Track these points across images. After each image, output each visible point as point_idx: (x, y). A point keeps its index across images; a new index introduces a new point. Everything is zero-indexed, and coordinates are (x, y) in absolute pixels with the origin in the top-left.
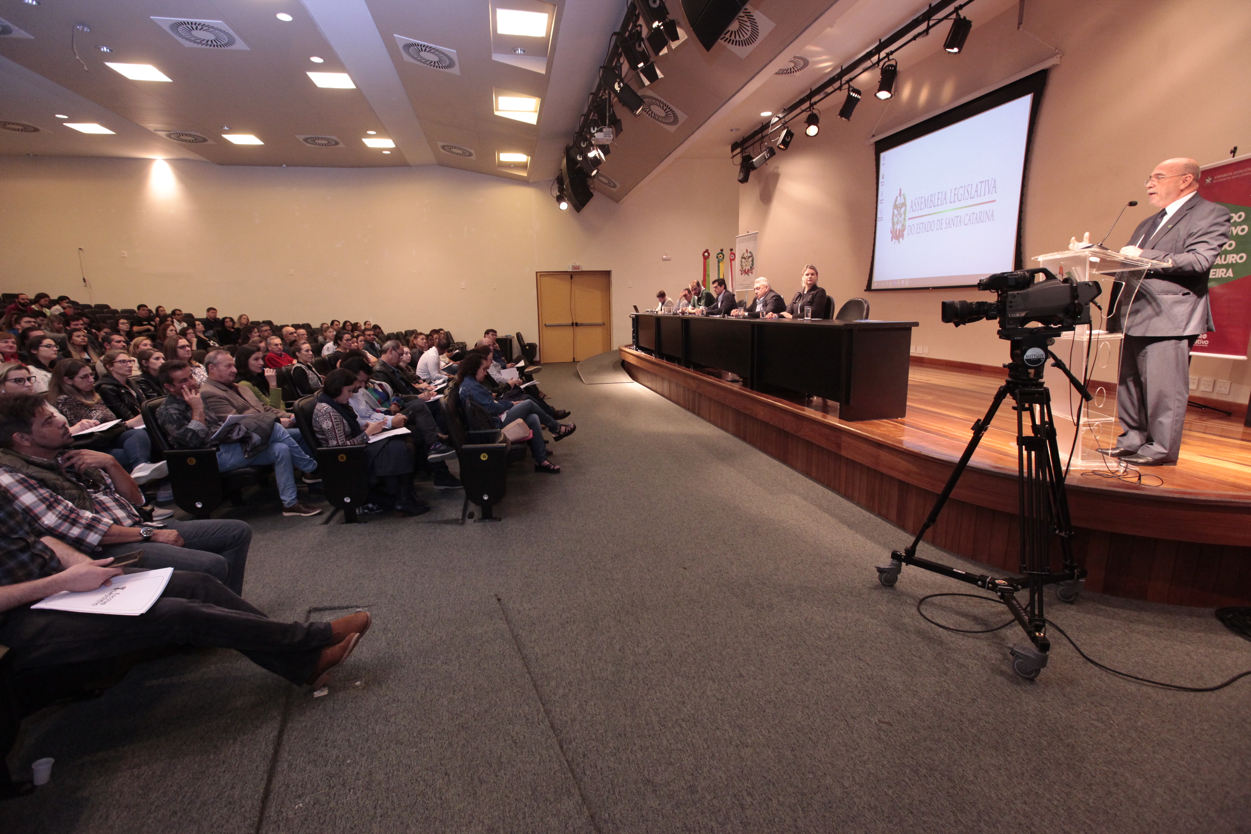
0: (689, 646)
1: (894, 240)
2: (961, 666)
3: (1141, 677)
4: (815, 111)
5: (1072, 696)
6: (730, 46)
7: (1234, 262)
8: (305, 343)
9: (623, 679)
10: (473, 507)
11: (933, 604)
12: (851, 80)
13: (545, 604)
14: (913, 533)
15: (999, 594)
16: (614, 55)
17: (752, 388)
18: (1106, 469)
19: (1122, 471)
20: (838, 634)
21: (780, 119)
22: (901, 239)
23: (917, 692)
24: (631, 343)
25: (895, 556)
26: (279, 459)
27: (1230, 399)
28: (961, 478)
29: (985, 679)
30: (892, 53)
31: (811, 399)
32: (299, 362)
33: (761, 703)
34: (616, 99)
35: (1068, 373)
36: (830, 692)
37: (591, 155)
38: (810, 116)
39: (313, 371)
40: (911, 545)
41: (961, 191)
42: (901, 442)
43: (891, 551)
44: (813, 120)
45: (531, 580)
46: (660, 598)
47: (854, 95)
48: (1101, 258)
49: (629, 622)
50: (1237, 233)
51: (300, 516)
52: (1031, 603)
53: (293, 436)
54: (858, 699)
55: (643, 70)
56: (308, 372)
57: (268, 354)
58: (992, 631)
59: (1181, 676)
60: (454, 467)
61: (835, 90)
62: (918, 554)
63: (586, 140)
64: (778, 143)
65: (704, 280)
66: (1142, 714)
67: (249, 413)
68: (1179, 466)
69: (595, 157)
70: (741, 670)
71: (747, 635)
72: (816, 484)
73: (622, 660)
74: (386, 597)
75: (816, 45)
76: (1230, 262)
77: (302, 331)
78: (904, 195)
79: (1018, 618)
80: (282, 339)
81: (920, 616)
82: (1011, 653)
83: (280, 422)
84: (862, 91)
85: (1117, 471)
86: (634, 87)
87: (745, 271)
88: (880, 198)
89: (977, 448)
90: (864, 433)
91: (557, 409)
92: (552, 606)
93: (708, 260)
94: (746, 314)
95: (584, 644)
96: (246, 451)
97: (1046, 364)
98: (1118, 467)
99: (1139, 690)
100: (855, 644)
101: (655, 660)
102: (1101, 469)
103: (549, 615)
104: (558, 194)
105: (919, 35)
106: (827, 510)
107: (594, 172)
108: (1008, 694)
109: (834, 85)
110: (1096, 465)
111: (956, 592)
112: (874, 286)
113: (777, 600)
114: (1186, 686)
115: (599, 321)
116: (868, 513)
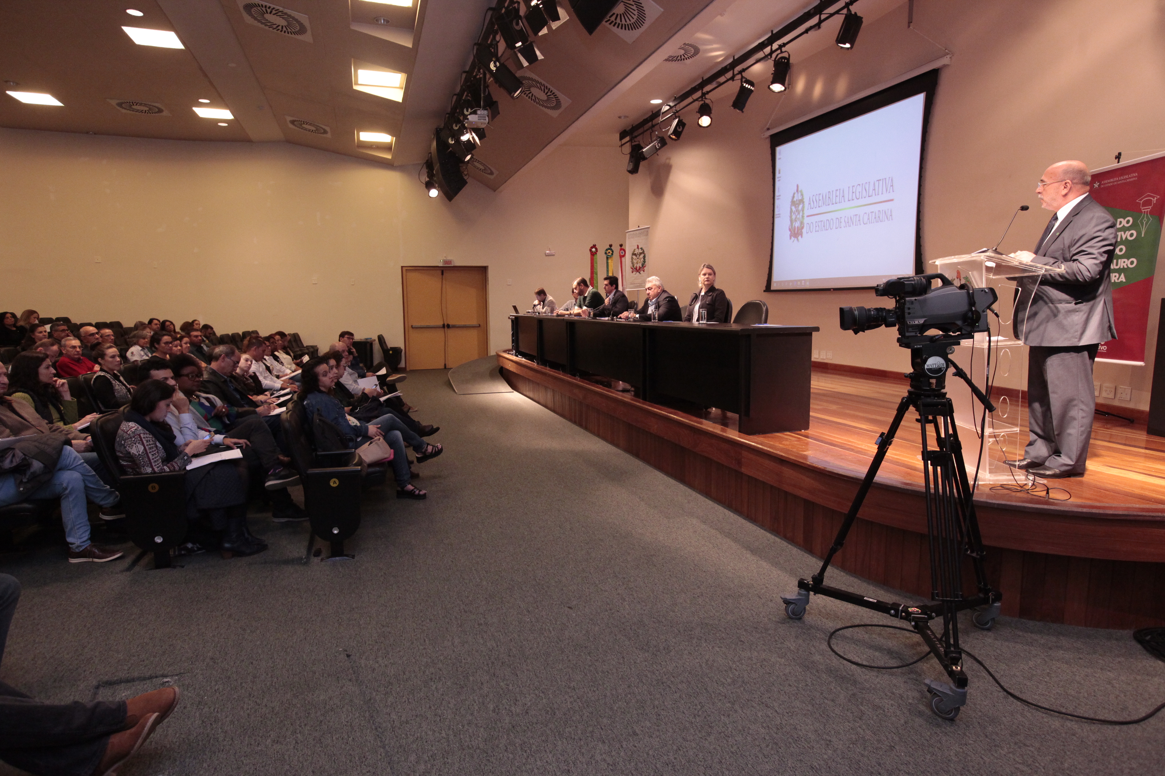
0: (575, 701)
1: (792, 238)
2: (876, 707)
3: (1064, 711)
4: (707, 101)
5: (994, 737)
6: (615, 29)
7: (1126, 267)
8: (111, 347)
9: (497, 747)
10: (320, 543)
11: (844, 637)
12: (744, 70)
13: (405, 658)
14: (821, 558)
15: (913, 623)
16: (490, 31)
17: (645, 399)
18: (1014, 483)
19: (1030, 484)
20: (743, 677)
21: (671, 107)
22: (800, 238)
23: (830, 741)
24: (510, 347)
25: (802, 584)
26: (67, 492)
27: (1131, 406)
28: (868, 495)
29: (902, 722)
30: (784, 45)
31: (709, 410)
32: (102, 370)
33: (658, 766)
34: (492, 79)
35: (969, 382)
36: (735, 747)
37: (465, 138)
38: (702, 106)
39: (120, 381)
40: (818, 572)
41: (859, 189)
42: (805, 457)
43: (798, 579)
44: (705, 110)
45: (389, 630)
46: (541, 644)
47: (747, 86)
48: (996, 263)
49: (505, 675)
50: (1126, 238)
51: (93, 562)
52: (946, 634)
53: (88, 461)
54: (765, 753)
55: (521, 50)
56: (114, 382)
57: (60, 358)
58: (908, 665)
59: (1104, 708)
60: (297, 494)
61: (728, 80)
62: (827, 582)
63: (459, 121)
64: (669, 133)
65: (592, 279)
66: (1068, 753)
67: (27, 435)
68: (1086, 478)
69: (469, 140)
70: (635, 728)
71: (641, 685)
72: (716, 505)
73: (496, 723)
74: (204, 660)
75: (706, 32)
76: (1122, 267)
77: (108, 331)
78: (801, 191)
79: (934, 650)
80: (81, 341)
81: (831, 653)
82: (928, 691)
83: (71, 445)
84: (755, 82)
85: (1026, 484)
86: (512, 68)
87: (636, 269)
88: (777, 194)
89: (883, 462)
90: (766, 448)
91: (424, 423)
92: (414, 660)
93: (595, 256)
94: (637, 316)
95: (451, 706)
96: (21, 482)
97: (947, 373)
98: (1026, 480)
99: (1062, 726)
100: (762, 688)
101: (535, 720)
102: (1010, 483)
103: (410, 672)
104: (427, 179)
105: (811, 28)
106: (728, 535)
107: (468, 157)
108: (928, 738)
109: (726, 75)
110: (1004, 478)
111: (869, 623)
112: (774, 287)
113: (674, 640)
114: (1110, 719)
115: (474, 322)
116: (773, 537)
